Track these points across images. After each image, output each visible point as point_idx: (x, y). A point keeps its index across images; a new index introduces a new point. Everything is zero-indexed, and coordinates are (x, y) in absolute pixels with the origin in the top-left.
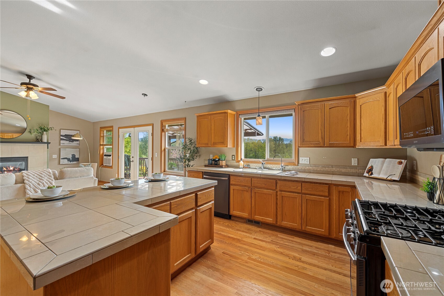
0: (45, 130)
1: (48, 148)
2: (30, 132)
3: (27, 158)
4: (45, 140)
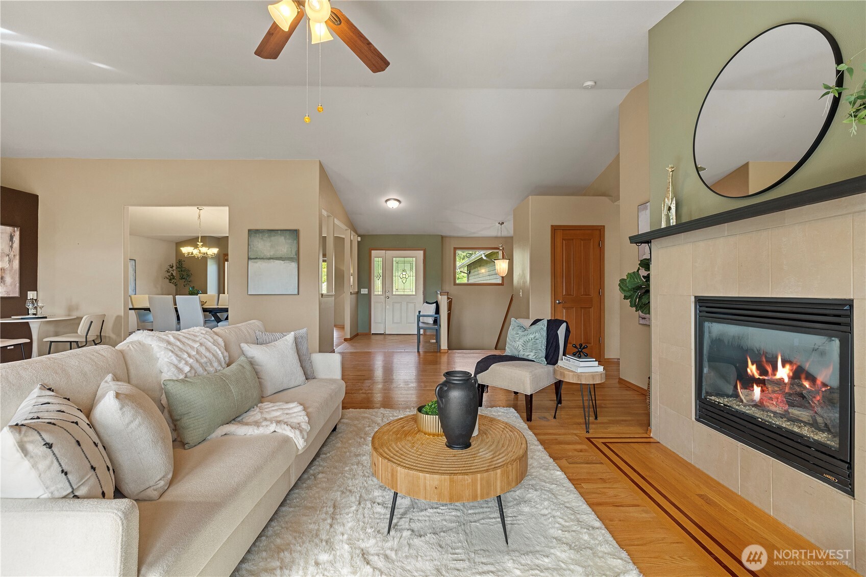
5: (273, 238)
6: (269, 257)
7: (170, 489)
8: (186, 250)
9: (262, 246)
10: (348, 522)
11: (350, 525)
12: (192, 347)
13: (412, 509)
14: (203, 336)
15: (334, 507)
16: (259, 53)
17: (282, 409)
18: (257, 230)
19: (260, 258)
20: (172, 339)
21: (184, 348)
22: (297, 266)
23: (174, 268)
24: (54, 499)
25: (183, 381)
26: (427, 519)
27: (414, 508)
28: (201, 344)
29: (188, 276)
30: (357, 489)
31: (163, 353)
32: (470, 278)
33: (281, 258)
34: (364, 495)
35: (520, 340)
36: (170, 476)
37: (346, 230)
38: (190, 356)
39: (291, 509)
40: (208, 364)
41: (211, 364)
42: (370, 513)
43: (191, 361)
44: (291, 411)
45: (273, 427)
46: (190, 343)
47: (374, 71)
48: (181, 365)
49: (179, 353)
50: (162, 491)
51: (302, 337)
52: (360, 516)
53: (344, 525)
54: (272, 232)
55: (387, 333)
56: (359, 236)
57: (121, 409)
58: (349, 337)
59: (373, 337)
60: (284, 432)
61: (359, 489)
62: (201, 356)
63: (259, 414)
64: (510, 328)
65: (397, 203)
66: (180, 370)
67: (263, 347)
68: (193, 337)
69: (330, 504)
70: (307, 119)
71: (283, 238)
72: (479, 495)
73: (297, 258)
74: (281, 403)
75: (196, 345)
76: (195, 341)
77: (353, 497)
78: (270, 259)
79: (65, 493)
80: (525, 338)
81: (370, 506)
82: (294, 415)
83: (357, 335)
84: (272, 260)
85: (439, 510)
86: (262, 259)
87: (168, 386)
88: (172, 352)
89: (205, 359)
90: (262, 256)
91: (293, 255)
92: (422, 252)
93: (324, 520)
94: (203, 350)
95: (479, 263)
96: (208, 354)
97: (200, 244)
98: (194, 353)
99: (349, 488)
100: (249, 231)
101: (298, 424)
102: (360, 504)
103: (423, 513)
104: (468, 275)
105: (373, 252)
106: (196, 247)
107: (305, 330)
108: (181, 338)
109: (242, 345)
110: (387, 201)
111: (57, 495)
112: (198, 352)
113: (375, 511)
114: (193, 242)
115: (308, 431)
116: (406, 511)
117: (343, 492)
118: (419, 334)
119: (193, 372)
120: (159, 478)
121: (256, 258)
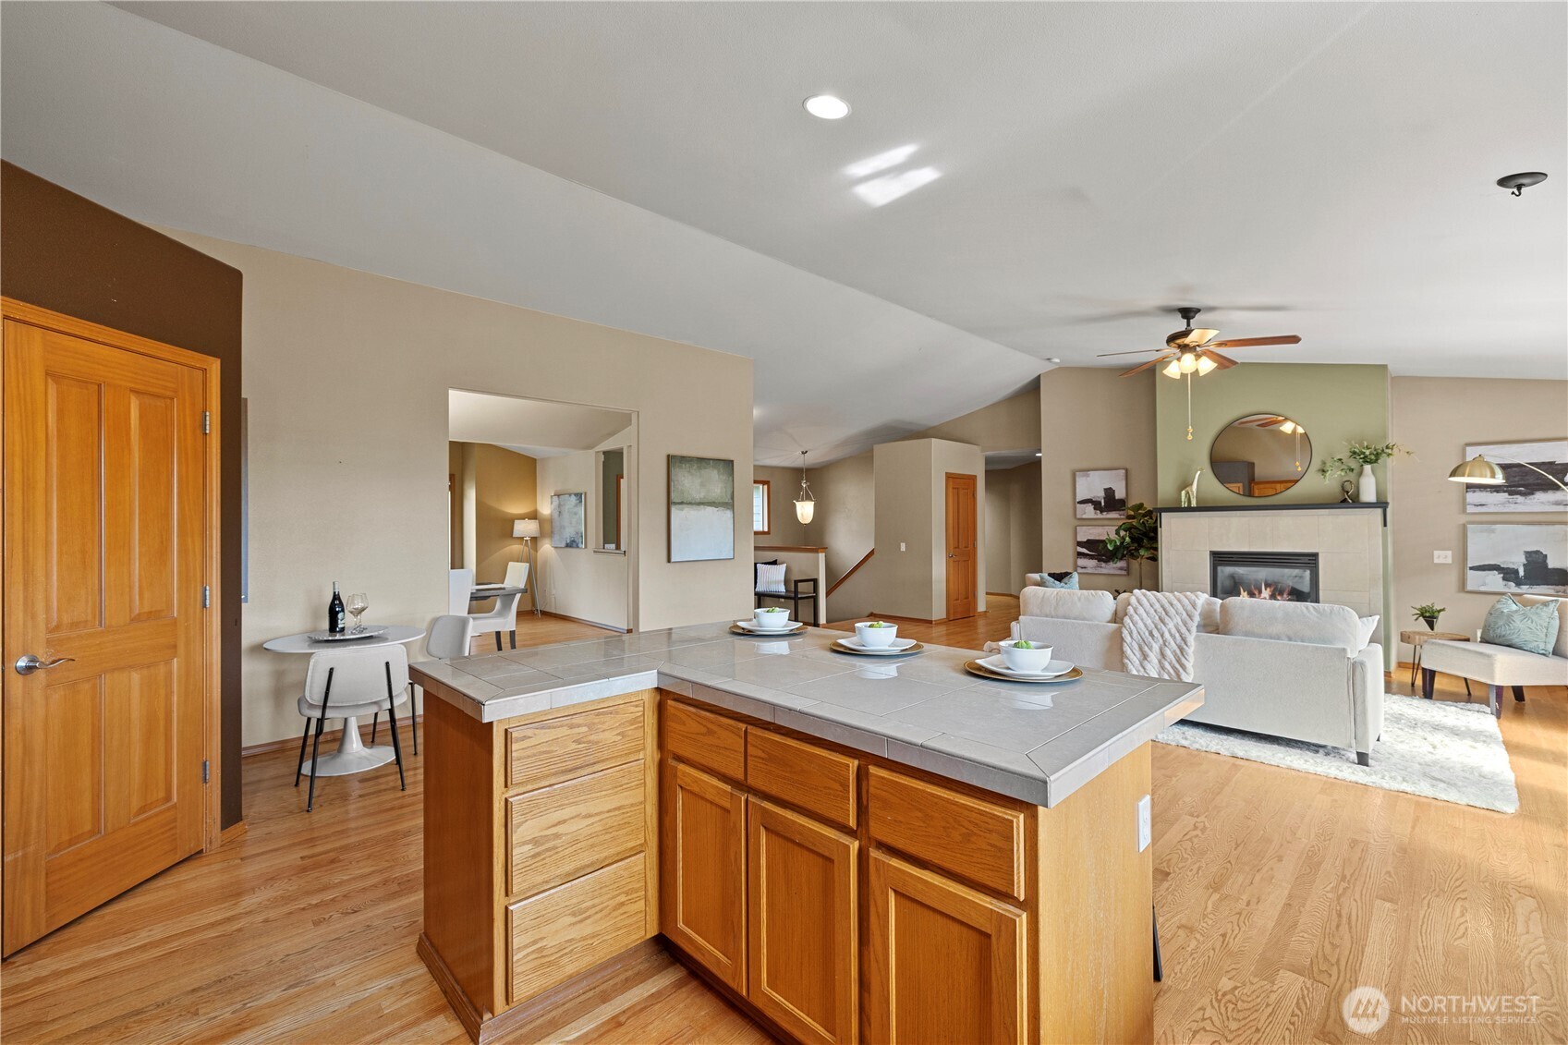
0: (1366, 460)
1: (1385, 525)
2: (1324, 471)
3: (1315, 556)
4: (1369, 495)
5: (703, 472)
6: (698, 501)
9: (689, 483)
18: (683, 458)
19: (686, 503)
22: (732, 515)
33: (714, 502)
54: (702, 461)
71: (715, 472)
73: (731, 502)
78: (699, 504)
84: (702, 506)
86: (690, 503)
90: (690, 500)
91: (727, 499)
100: (670, 458)
121: (682, 503)
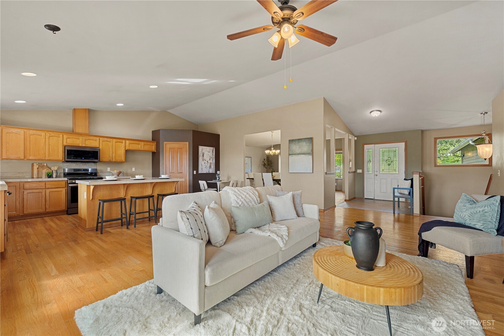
5: (300, 143)
6: (298, 153)
7: (224, 246)
8: (267, 152)
9: (296, 148)
10: (300, 289)
11: (300, 291)
12: (243, 194)
13: (337, 297)
14: (249, 190)
15: (297, 281)
16: (273, 59)
17: (278, 227)
18: (293, 140)
19: (294, 154)
20: (236, 190)
21: (240, 194)
22: (312, 157)
23: (266, 160)
24: (189, 236)
25: (237, 207)
26: (343, 305)
27: (339, 297)
28: (247, 193)
29: (271, 164)
30: (312, 277)
31: (232, 195)
32: (464, 160)
33: (304, 153)
34: (314, 281)
35: (467, 211)
36: (224, 241)
37: (346, 134)
38: (242, 198)
39: (279, 275)
40: (250, 202)
41: (251, 202)
42: (313, 290)
43: (242, 200)
44: (281, 229)
45: (269, 234)
46: (243, 192)
47: (329, 46)
48: (238, 201)
49: (238, 196)
50: (221, 245)
51: (298, 195)
52: (307, 289)
53: (298, 290)
54: (300, 140)
55: (376, 198)
56: (355, 136)
57: (209, 212)
58: (348, 199)
59: (366, 201)
60: (274, 237)
61: (313, 277)
62: (247, 198)
63: (268, 227)
64: (459, 201)
65: (379, 113)
66: (238, 203)
67: (276, 198)
68: (245, 190)
69: (296, 279)
70: (285, 87)
71: (305, 143)
72: (365, 299)
73: (312, 153)
74: (279, 225)
75: (245, 194)
76: (245, 192)
77: (308, 280)
79: (192, 235)
80: (472, 210)
81: (314, 287)
82: (282, 231)
83: (355, 198)
84: (299, 155)
85: (353, 304)
86: (295, 154)
87: (232, 209)
88: (236, 195)
89: (248, 200)
90: (295, 153)
91: (310, 151)
92: (403, 144)
93: (290, 284)
94: (248, 196)
95: (467, 148)
96: (250, 198)
97: (272, 148)
98: (244, 197)
99: (308, 275)
100: (289, 140)
101: (282, 235)
102: (310, 284)
103: (343, 302)
104: (462, 158)
105: (365, 146)
106: (271, 150)
107: (301, 191)
108: (240, 190)
109: (267, 196)
110: (371, 112)
111: (190, 235)
112: (245, 196)
113: (316, 290)
114: (269, 148)
115: (287, 240)
116: (333, 297)
117: (304, 276)
118: (394, 201)
119: (243, 204)
120: (220, 240)
121: (292, 154)
